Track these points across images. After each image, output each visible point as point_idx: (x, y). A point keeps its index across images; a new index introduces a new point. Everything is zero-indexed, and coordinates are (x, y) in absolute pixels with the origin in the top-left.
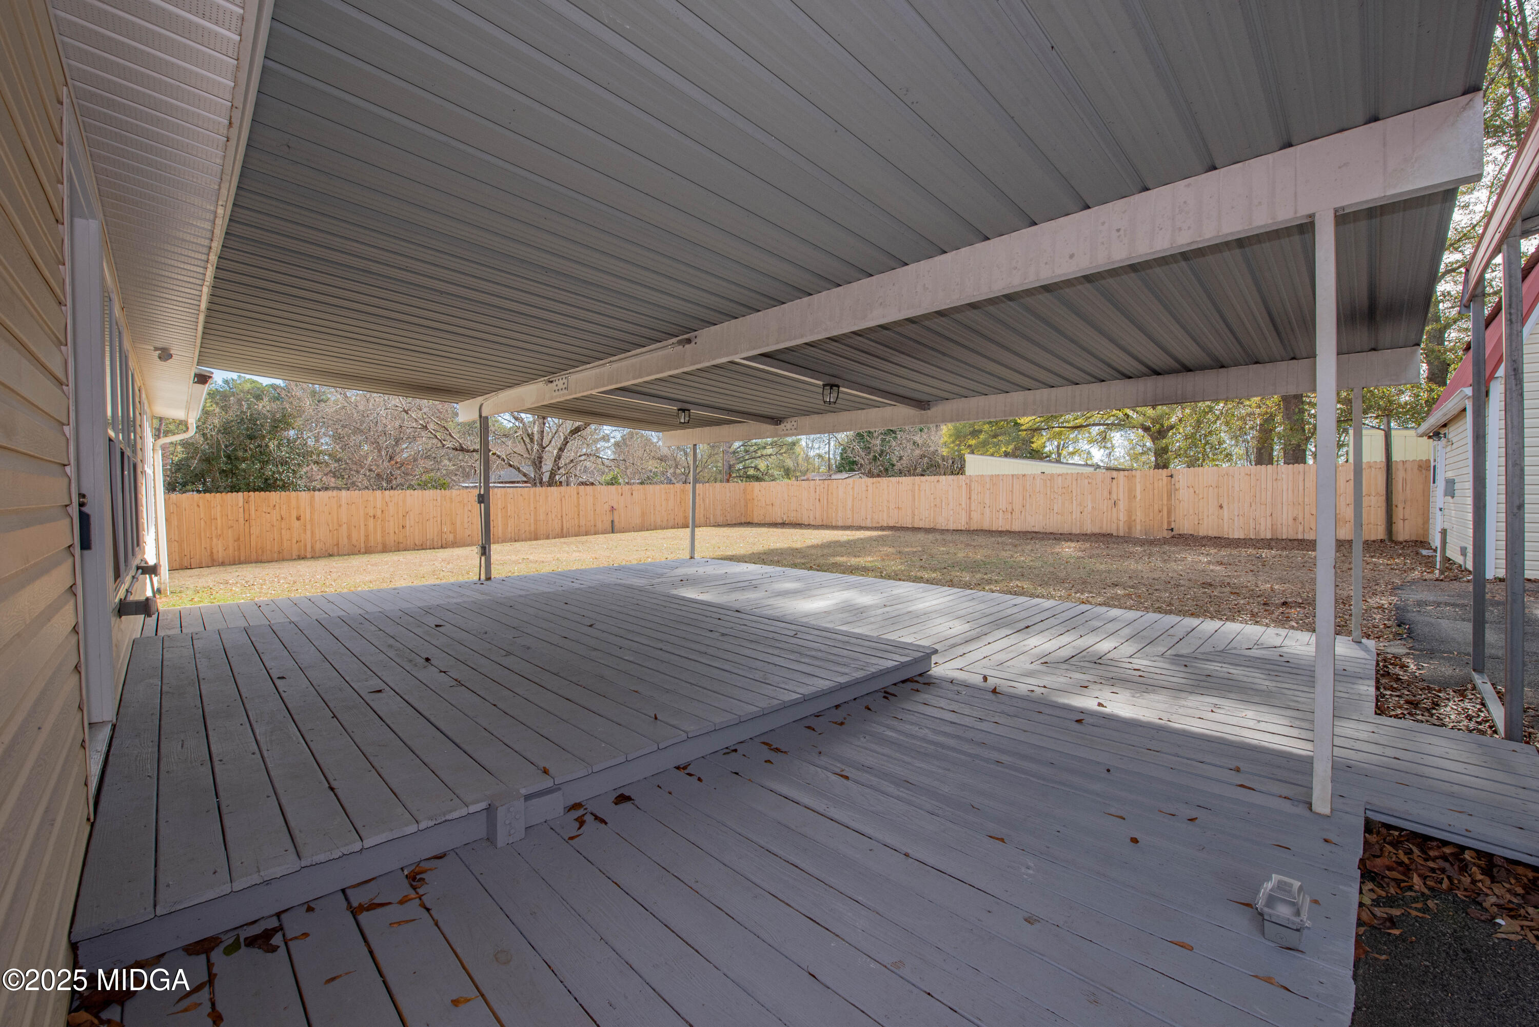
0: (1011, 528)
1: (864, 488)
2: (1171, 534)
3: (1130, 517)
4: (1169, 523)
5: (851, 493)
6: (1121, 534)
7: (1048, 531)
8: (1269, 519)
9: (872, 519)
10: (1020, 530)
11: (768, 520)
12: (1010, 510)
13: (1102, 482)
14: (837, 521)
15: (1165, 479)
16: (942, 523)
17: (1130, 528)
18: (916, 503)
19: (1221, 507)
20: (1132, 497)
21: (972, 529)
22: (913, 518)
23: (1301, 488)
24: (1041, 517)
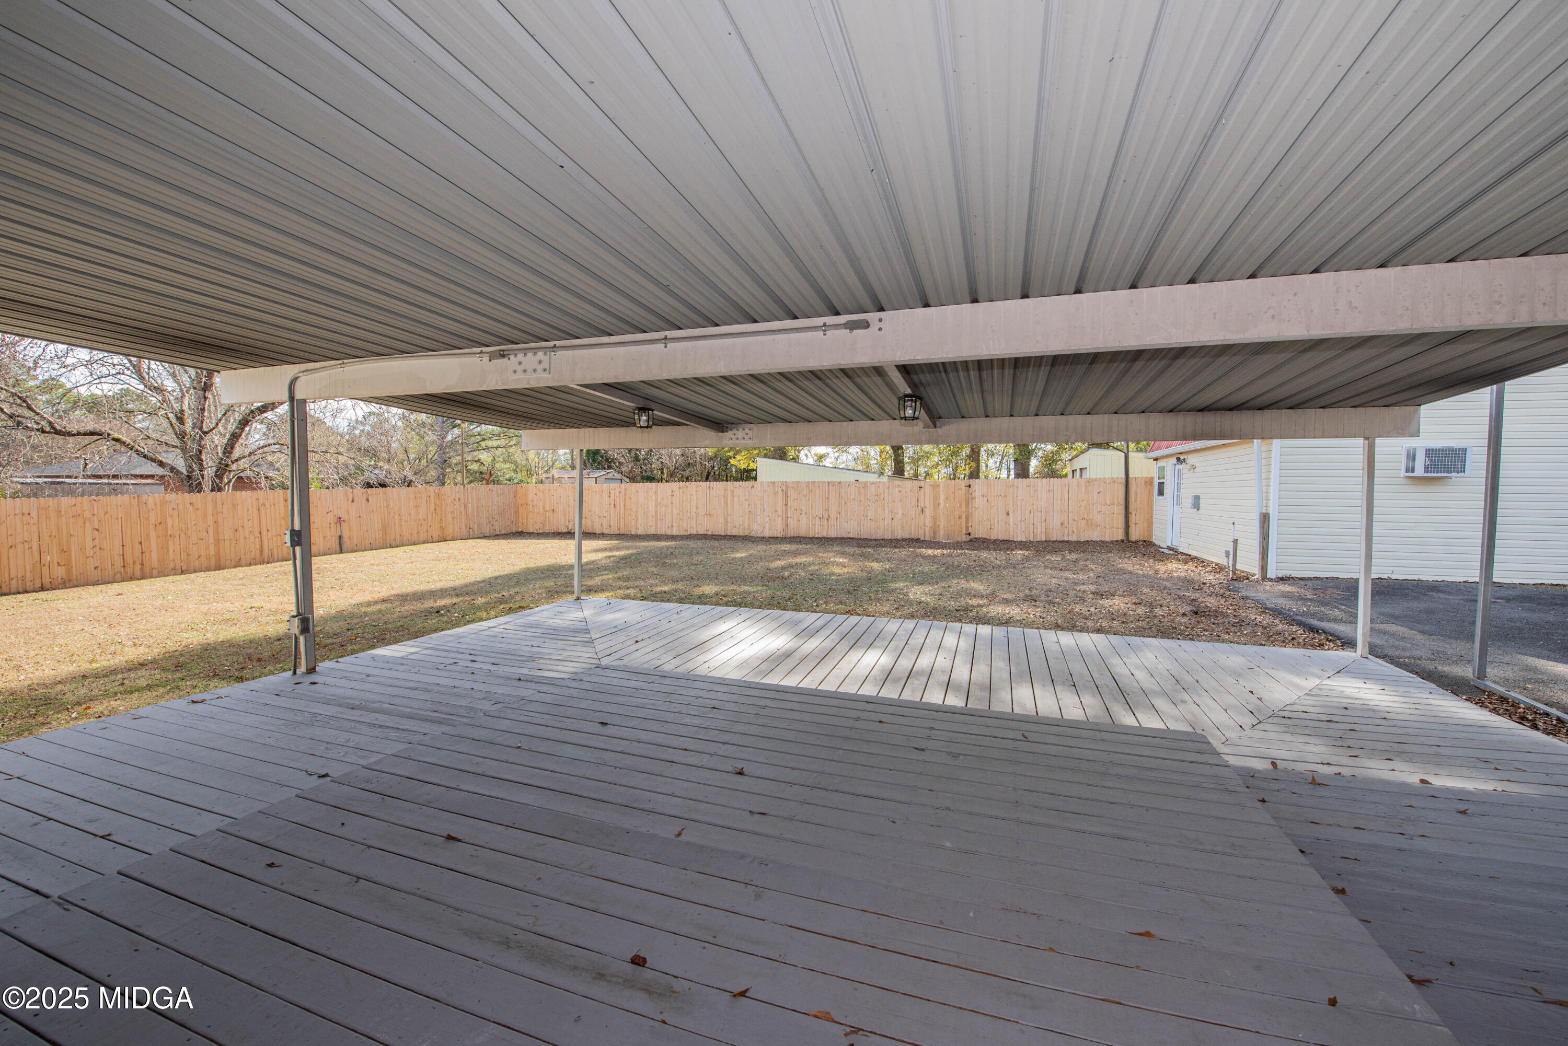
0: (827, 534)
1: (670, 493)
2: (969, 538)
3: (935, 523)
4: (967, 528)
5: (654, 498)
6: (927, 538)
7: (862, 537)
8: (1044, 524)
9: (678, 527)
10: (835, 536)
11: (547, 529)
12: (826, 517)
13: (911, 490)
14: (637, 529)
15: (964, 488)
16: (758, 529)
17: (935, 533)
18: (729, 510)
19: (1008, 514)
20: (936, 505)
21: (789, 536)
22: (726, 525)
23: (1067, 498)
24: (856, 523)
